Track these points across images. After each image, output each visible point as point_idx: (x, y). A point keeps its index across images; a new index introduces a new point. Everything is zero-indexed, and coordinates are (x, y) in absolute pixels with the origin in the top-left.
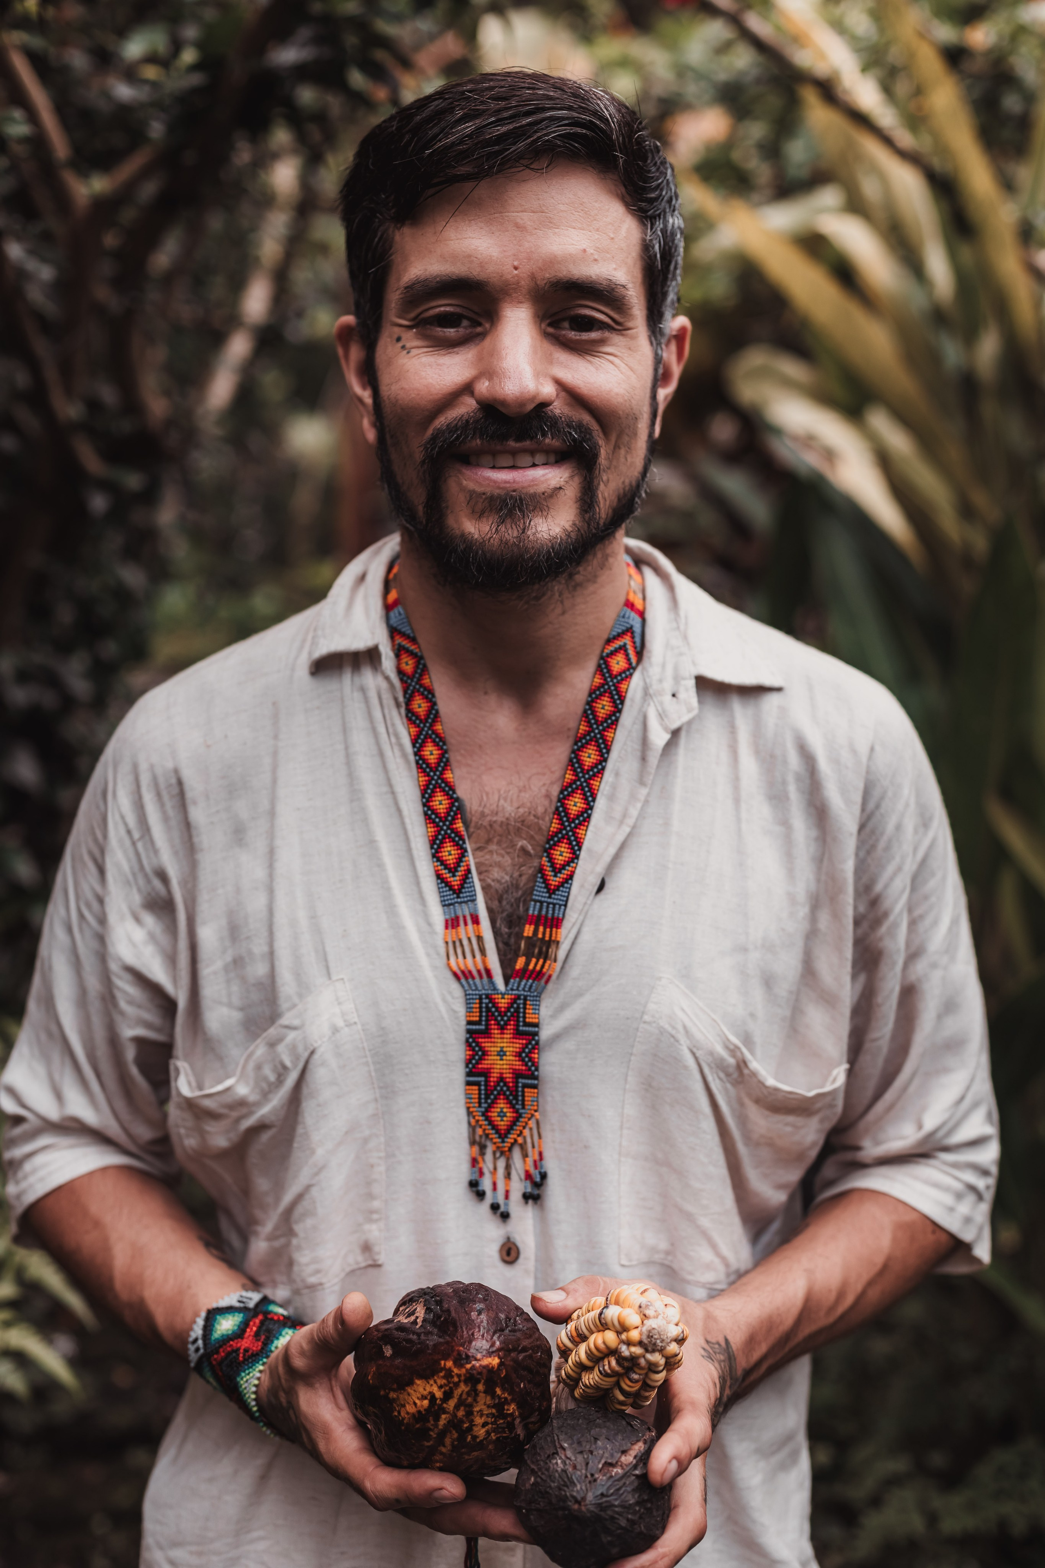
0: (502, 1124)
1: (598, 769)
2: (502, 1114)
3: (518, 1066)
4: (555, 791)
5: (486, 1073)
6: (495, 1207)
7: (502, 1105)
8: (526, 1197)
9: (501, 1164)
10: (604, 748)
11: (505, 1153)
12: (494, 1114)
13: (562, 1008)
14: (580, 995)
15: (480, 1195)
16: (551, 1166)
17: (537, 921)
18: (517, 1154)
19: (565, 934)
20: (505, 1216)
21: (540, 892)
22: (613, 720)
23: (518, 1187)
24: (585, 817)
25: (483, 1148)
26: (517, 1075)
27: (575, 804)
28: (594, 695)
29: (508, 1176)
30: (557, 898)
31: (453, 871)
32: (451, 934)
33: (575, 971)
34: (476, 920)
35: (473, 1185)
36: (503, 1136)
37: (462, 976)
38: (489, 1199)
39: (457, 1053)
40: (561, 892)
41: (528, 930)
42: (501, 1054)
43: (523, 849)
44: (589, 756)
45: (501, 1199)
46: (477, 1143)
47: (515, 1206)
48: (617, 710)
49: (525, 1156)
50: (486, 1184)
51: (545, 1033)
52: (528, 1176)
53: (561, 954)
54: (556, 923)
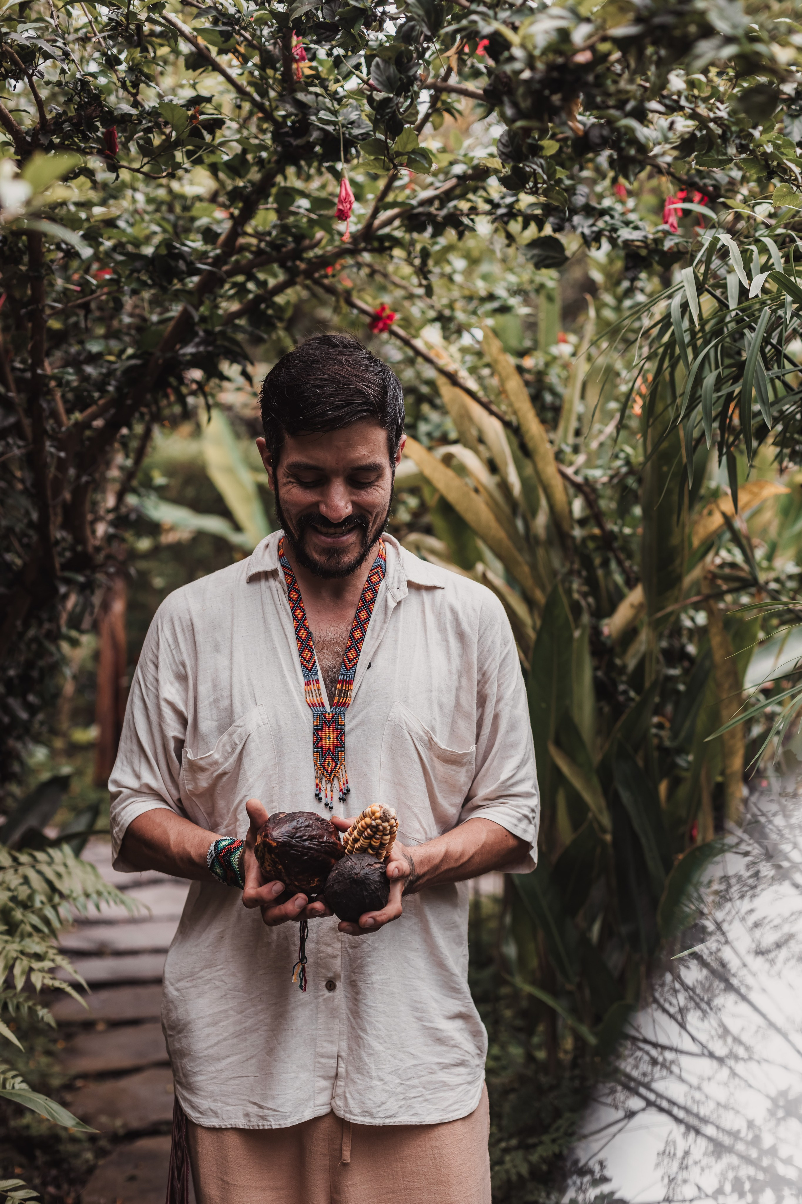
0: (329, 769)
1: (367, 620)
2: (329, 764)
3: (336, 742)
4: (349, 629)
5: (322, 747)
6: (326, 805)
7: (329, 760)
8: (340, 799)
9: (329, 786)
10: (369, 612)
11: (330, 781)
12: (326, 764)
13: (354, 717)
14: (361, 711)
15: (320, 800)
16: (351, 786)
17: (343, 682)
18: (336, 781)
19: (355, 686)
20: (331, 808)
21: (343, 670)
22: (373, 601)
23: (337, 795)
24: (362, 639)
25: (321, 780)
26: (336, 747)
27: (358, 634)
28: (365, 591)
29: (332, 791)
30: (351, 672)
31: (308, 662)
32: (308, 688)
33: (359, 701)
34: (318, 683)
35: (317, 795)
36: (330, 774)
37: (312, 705)
38: (324, 801)
39: (310, 738)
40: (353, 670)
41: (339, 686)
42: (329, 738)
43: (338, 653)
44: (363, 615)
45: (329, 802)
46: (319, 778)
47: (336, 803)
48: (375, 597)
49: (339, 781)
50: (322, 795)
51: (347, 728)
52: (341, 790)
53: (353, 694)
54: (351, 682)
